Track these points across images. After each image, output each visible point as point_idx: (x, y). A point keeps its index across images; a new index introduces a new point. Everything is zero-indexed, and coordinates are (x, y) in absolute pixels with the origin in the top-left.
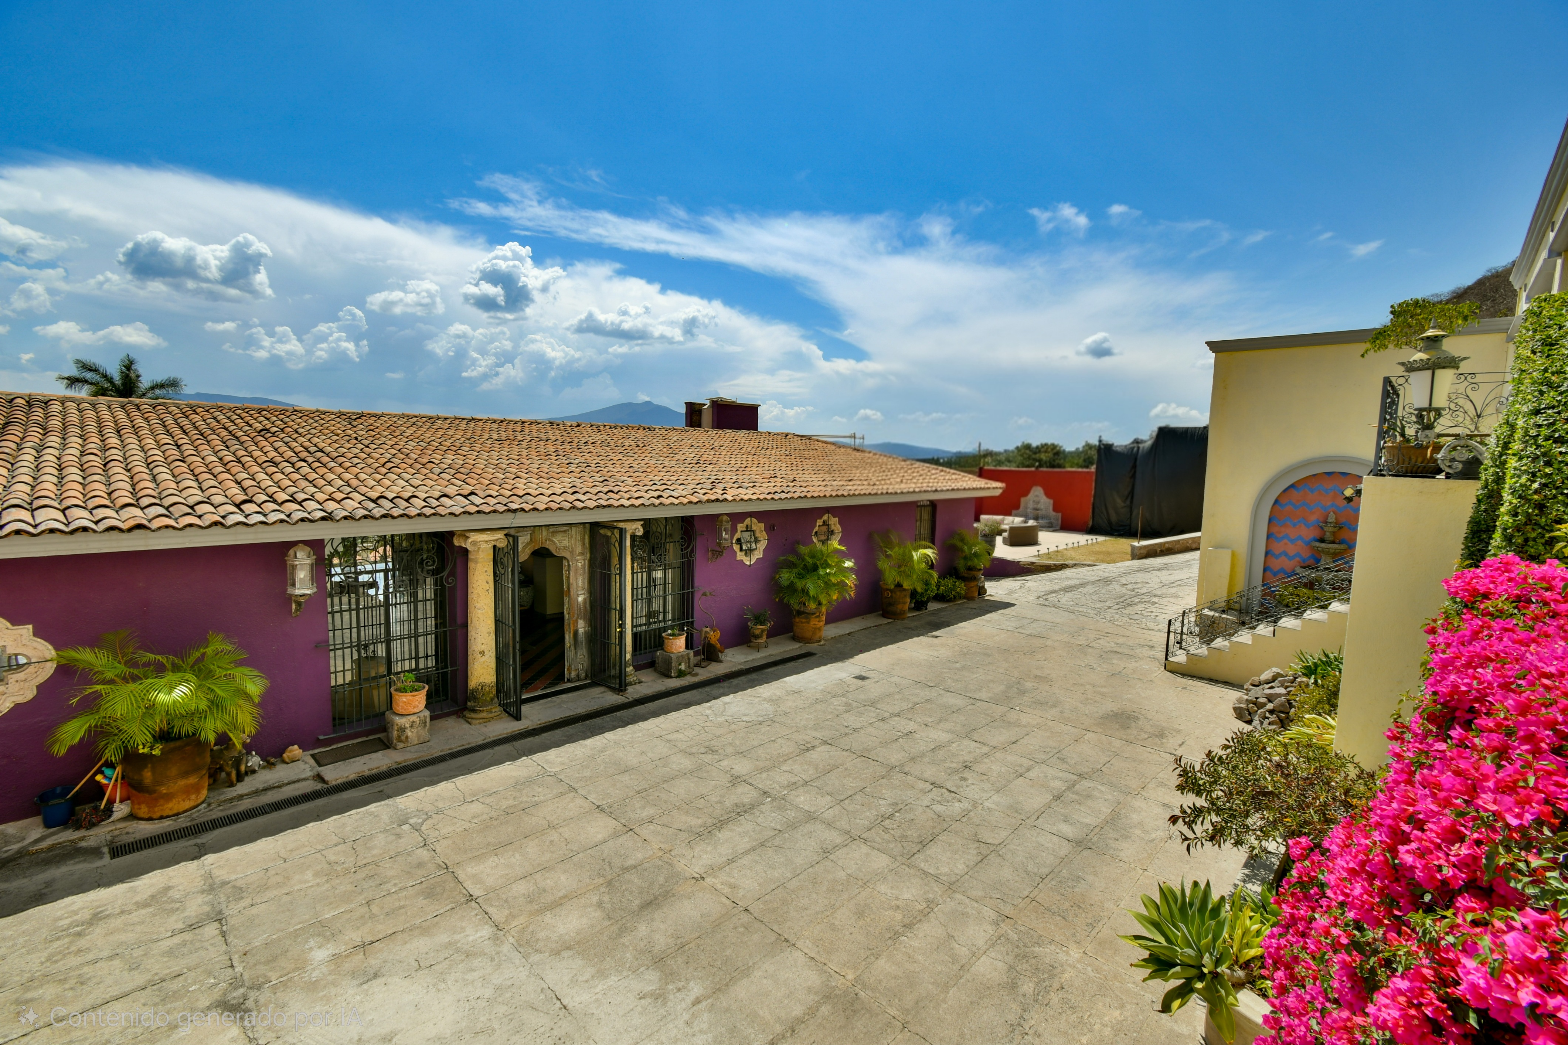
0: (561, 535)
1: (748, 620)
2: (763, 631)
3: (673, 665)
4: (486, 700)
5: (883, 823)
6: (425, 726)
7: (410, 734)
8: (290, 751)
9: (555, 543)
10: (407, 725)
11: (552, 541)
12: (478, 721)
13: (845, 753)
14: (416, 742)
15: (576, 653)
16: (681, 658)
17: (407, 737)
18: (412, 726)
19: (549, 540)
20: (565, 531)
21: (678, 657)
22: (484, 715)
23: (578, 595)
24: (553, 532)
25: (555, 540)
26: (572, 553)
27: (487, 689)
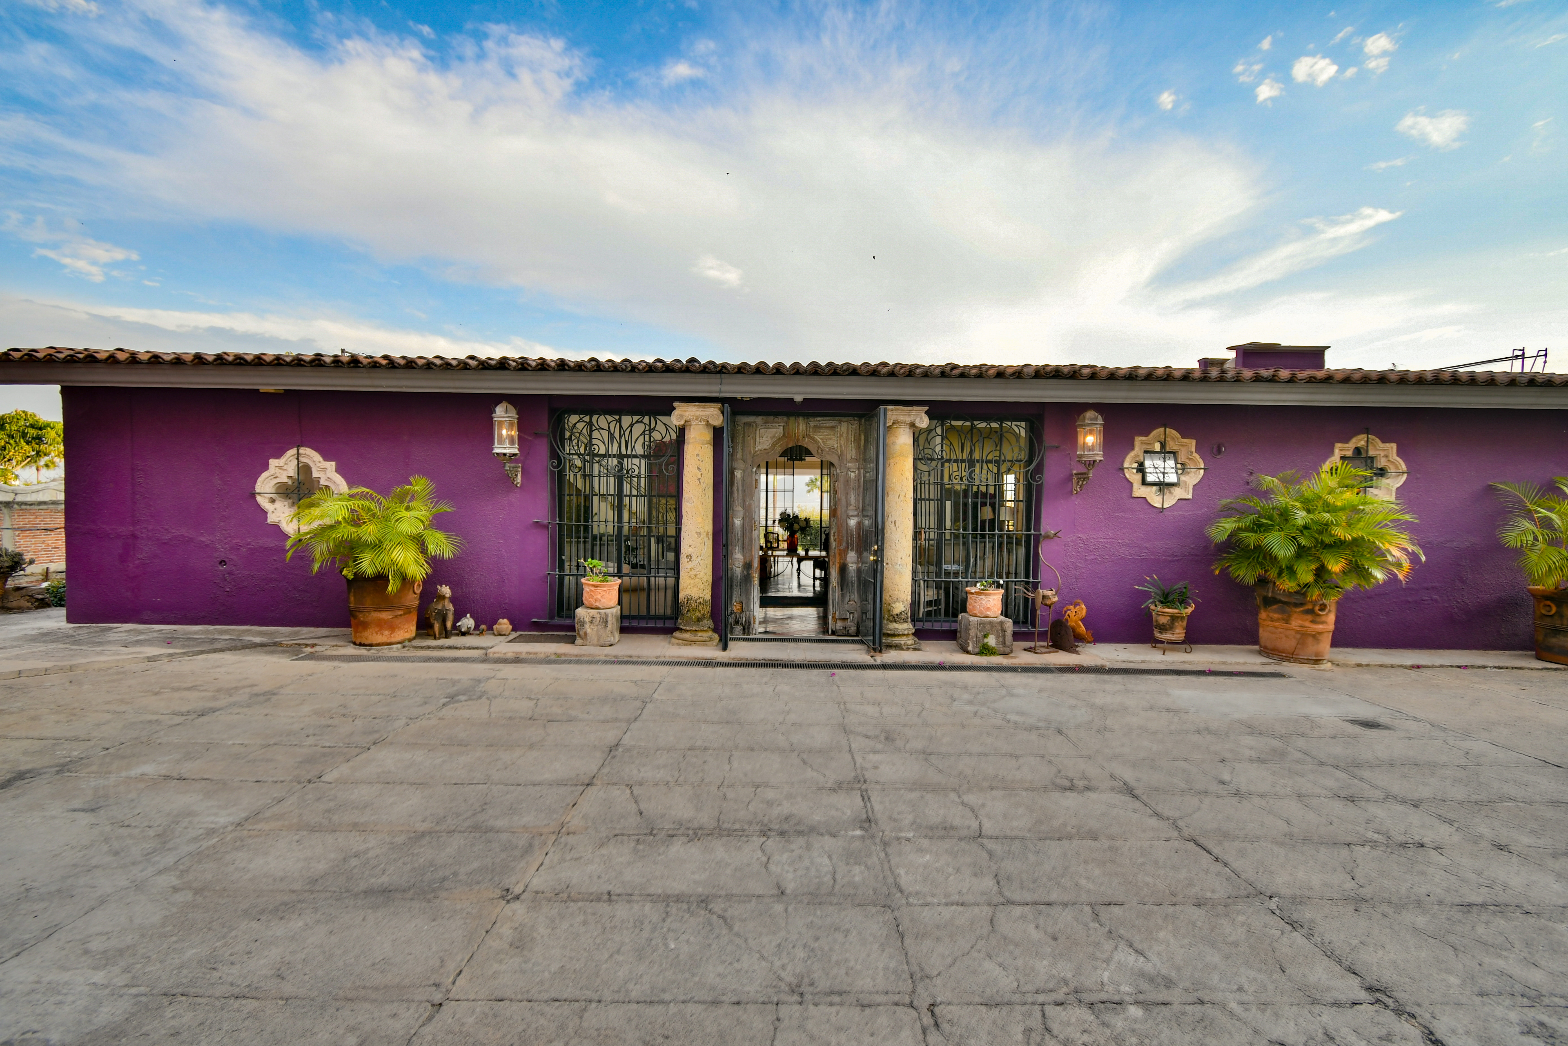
0: (826, 431)
1: (1146, 595)
2: (1174, 618)
3: (972, 633)
4: (691, 618)
5: (1050, 1010)
6: (606, 626)
7: (589, 630)
8: (500, 624)
9: (816, 441)
10: (587, 620)
11: (813, 439)
12: (677, 641)
13: (1153, 822)
14: (596, 642)
15: (843, 596)
16: (987, 627)
17: (586, 634)
18: (591, 622)
19: (809, 436)
20: (833, 427)
21: (982, 624)
22: (687, 636)
23: (849, 517)
24: (815, 426)
25: (818, 437)
26: (840, 457)
27: (694, 605)
